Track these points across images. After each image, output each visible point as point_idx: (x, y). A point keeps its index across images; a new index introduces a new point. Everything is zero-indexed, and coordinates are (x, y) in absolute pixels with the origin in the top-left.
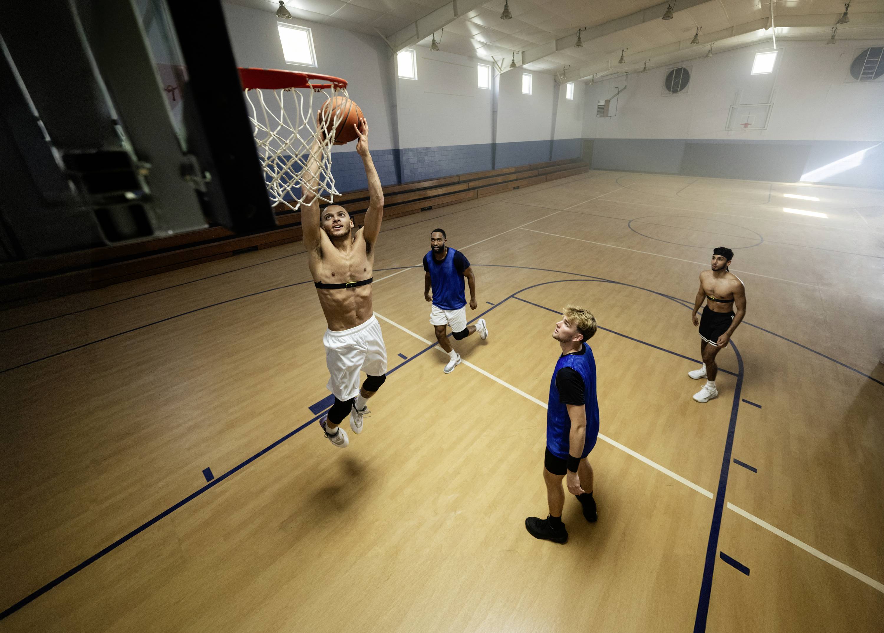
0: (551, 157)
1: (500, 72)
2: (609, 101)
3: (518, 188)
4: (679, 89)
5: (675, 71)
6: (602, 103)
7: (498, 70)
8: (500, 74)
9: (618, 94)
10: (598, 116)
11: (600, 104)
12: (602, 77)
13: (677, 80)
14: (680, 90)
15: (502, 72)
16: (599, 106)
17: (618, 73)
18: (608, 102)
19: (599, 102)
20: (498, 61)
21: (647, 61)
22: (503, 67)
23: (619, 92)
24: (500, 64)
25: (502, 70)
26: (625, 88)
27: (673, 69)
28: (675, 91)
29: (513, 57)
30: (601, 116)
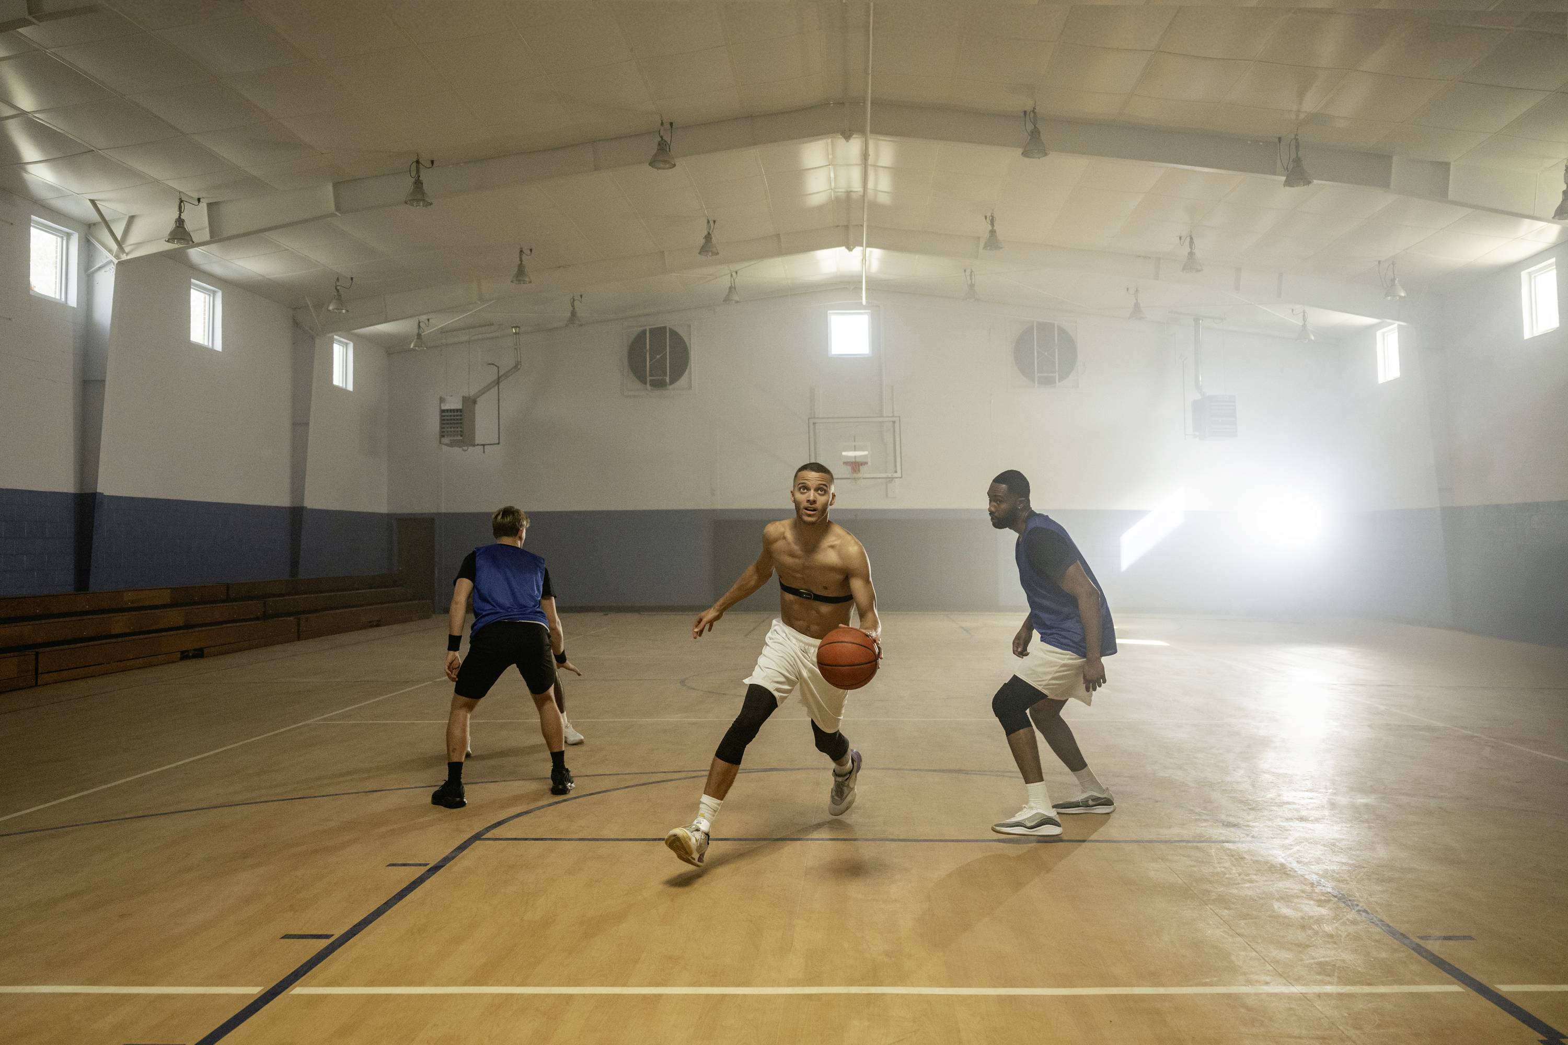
0: (294, 563)
1: (117, 257)
2: (475, 402)
3: (199, 654)
4: (668, 380)
5: (648, 333)
6: (454, 403)
7: (110, 251)
8: (116, 261)
9: (498, 382)
10: (446, 440)
11: (446, 407)
12: (443, 331)
13: (658, 357)
14: (672, 382)
15: (124, 257)
16: (443, 411)
17: (492, 324)
18: (470, 402)
19: (442, 400)
20: (114, 221)
21: (575, 298)
22: (133, 238)
23: (499, 378)
24: (119, 232)
25: (127, 250)
26: (516, 367)
27: (644, 328)
28: (659, 384)
29: (181, 212)
30: (452, 444)
